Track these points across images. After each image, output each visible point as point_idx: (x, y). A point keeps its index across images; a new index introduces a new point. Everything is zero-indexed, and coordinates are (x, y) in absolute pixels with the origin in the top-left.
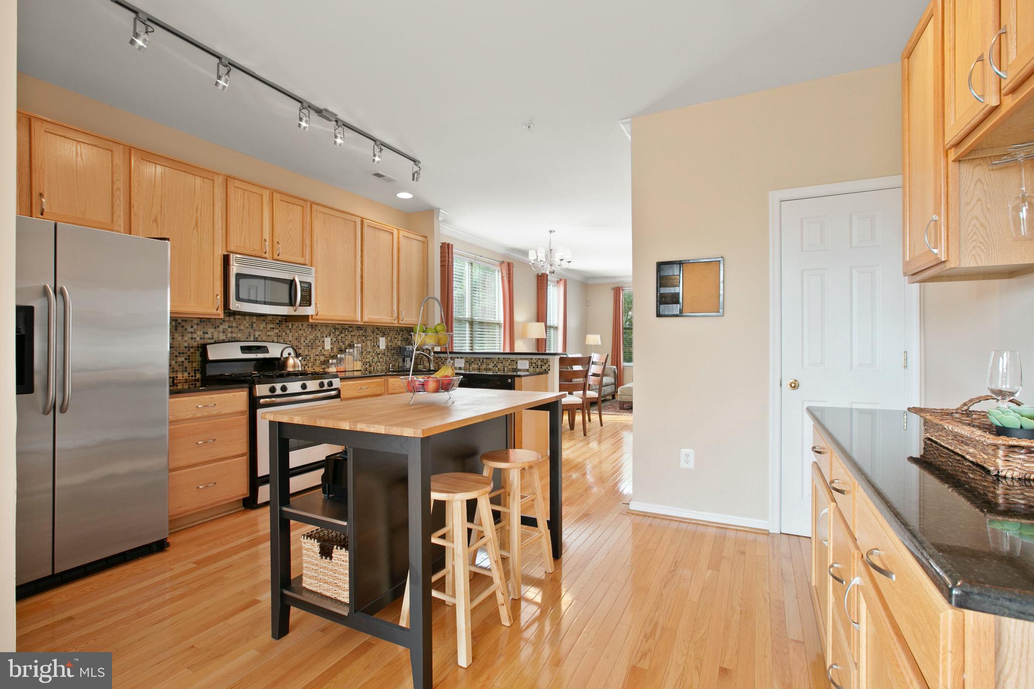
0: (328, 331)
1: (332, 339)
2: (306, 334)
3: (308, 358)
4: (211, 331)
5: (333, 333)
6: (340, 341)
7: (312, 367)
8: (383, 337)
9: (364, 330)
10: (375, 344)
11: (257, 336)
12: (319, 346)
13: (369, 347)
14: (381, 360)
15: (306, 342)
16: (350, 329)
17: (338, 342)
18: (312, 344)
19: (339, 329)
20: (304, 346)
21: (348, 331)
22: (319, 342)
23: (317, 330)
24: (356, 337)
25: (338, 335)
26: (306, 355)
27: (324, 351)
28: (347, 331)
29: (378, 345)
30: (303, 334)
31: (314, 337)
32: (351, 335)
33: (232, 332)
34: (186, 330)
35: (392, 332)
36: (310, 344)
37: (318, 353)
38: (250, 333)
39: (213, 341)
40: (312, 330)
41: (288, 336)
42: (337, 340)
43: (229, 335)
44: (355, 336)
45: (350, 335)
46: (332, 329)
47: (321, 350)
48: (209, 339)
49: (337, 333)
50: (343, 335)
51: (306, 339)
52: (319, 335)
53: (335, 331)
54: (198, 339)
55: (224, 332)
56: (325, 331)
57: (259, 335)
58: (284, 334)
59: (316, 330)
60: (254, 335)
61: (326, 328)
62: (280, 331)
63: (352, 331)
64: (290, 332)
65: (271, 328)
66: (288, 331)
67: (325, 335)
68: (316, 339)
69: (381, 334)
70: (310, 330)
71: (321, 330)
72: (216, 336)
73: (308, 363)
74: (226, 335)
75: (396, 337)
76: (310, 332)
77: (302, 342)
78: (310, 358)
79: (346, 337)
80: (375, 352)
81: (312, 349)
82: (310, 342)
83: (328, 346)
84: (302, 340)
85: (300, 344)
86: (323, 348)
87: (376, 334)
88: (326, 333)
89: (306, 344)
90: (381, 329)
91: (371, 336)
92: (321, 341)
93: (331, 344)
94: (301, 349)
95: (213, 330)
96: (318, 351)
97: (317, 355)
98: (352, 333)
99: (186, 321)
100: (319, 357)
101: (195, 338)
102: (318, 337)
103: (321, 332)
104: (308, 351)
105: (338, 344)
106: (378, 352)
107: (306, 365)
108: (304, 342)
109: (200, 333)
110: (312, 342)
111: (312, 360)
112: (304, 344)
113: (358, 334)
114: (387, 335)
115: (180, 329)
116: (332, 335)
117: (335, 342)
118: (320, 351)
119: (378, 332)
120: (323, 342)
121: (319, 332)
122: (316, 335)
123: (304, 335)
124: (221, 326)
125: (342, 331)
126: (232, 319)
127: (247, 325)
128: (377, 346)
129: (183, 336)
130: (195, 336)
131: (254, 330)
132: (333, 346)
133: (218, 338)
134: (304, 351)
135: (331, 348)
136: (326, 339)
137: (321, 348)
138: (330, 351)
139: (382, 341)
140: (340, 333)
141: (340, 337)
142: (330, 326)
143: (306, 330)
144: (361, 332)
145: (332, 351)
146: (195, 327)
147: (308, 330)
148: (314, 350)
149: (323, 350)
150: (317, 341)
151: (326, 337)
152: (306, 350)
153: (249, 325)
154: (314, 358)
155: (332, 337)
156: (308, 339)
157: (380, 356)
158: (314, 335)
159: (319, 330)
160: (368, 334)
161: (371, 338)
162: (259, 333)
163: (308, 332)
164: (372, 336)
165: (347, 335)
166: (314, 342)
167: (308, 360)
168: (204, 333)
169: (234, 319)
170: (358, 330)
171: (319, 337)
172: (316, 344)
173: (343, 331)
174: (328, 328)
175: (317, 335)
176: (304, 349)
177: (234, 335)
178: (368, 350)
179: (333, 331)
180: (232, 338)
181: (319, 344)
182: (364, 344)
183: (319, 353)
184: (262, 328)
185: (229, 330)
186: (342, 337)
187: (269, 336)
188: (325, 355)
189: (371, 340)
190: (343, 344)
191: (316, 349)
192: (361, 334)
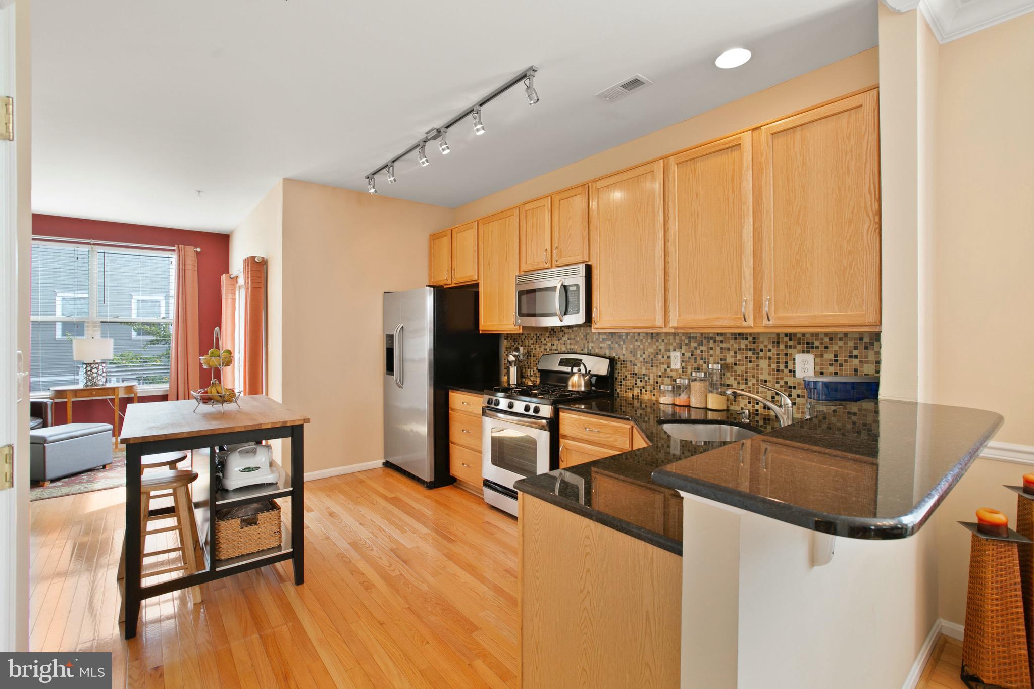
0: (677, 341)
1: (683, 354)
2: (644, 346)
3: (646, 378)
4: (556, 342)
5: (686, 345)
6: (698, 358)
7: (651, 392)
8: (808, 352)
9: (750, 339)
10: (782, 367)
11: (590, 348)
12: (663, 364)
13: (766, 372)
14: (798, 400)
15: (644, 356)
16: (719, 338)
17: (696, 358)
18: (652, 360)
19: (696, 338)
20: (641, 362)
21: (715, 342)
22: (663, 357)
23: (660, 341)
24: (732, 353)
25: (696, 348)
26: (644, 375)
27: (671, 371)
28: (711, 341)
29: (790, 367)
30: (639, 346)
31: (654, 350)
32: (722, 349)
33: (570, 344)
34: (542, 342)
35: (841, 343)
36: (649, 360)
37: (660, 373)
38: (584, 344)
39: (557, 352)
40: (652, 341)
41: (622, 349)
42: (692, 355)
43: (569, 347)
44: (729, 349)
45: (718, 349)
46: (683, 338)
47: (666, 370)
48: (555, 350)
49: (693, 345)
50: (704, 348)
51: (644, 353)
52: (662, 347)
53: (690, 341)
54: (548, 350)
55: (564, 344)
56: (671, 341)
57: (592, 347)
58: (617, 345)
59: (658, 341)
60: (588, 348)
61: (675, 338)
62: (612, 343)
63: (722, 342)
64: (624, 343)
65: (603, 339)
66: (622, 343)
67: (671, 348)
68: (658, 354)
69: (799, 347)
70: (649, 341)
71: (666, 341)
72: (559, 348)
73: (646, 385)
74: (566, 347)
75: (855, 353)
76: (650, 343)
77: (639, 356)
78: (649, 379)
79: (711, 352)
80: (782, 383)
81: (652, 366)
82: (649, 356)
83: (676, 363)
84: (639, 353)
85: (636, 359)
86: (669, 367)
87: (786, 347)
88: (674, 344)
89: (644, 359)
90: (798, 336)
91: (770, 350)
92: (666, 357)
93: (683, 362)
94: (636, 365)
95: (558, 342)
96: (660, 370)
97: (660, 376)
98: (723, 345)
99: (542, 334)
100: (663, 380)
101: (547, 349)
102: (660, 350)
103: (666, 344)
104: (646, 369)
105: (695, 362)
106: (790, 384)
107: (644, 387)
108: (641, 356)
109: (549, 345)
110: (652, 356)
111: (652, 381)
112: (641, 359)
113: (736, 346)
114: (822, 348)
115: (538, 341)
116: (683, 347)
117: (689, 358)
118: (664, 371)
119: (790, 343)
120: (669, 357)
121: (663, 344)
122: (657, 347)
123: (641, 347)
124: (563, 338)
125: (702, 341)
126: (570, 331)
127: (582, 336)
128: (786, 371)
129: (540, 347)
130: (547, 347)
131: (588, 342)
132: (686, 365)
133: (561, 349)
134: (641, 369)
135: (683, 368)
136: (672, 354)
137: (666, 367)
138: (680, 371)
139: (804, 363)
140: (698, 345)
141: (698, 352)
142: (680, 335)
143: (644, 341)
144: (743, 344)
145: (683, 372)
146: (547, 339)
147: (647, 341)
148: (654, 369)
149: (668, 370)
150: (660, 357)
151: (674, 350)
152: (644, 368)
153: (584, 336)
154: (654, 379)
155: (683, 351)
156: (646, 353)
157: (794, 393)
158: (655, 347)
159: (663, 341)
160: (761, 347)
161: (770, 354)
162: (593, 345)
163: (647, 344)
164: (774, 351)
165: (712, 349)
166: (655, 357)
167: (646, 381)
168: (552, 345)
169: (572, 331)
170: (736, 339)
171: (663, 351)
172: (658, 360)
173: (705, 342)
174: (677, 337)
175: (660, 347)
176: (641, 366)
177: (572, 347)
178: (762, 377)
179: (686, 341)
180: (570, 349)
181: (663, 360)
182: (750, 365)
183: (662, 373)
184: (595, 339)
185: (568, 341)
186: (702, 352)
187: (601, 348)
188: (671, 377)
189: (770, 358)
190: (705, 363)
191: (657, 367)
192: (743, 346)
